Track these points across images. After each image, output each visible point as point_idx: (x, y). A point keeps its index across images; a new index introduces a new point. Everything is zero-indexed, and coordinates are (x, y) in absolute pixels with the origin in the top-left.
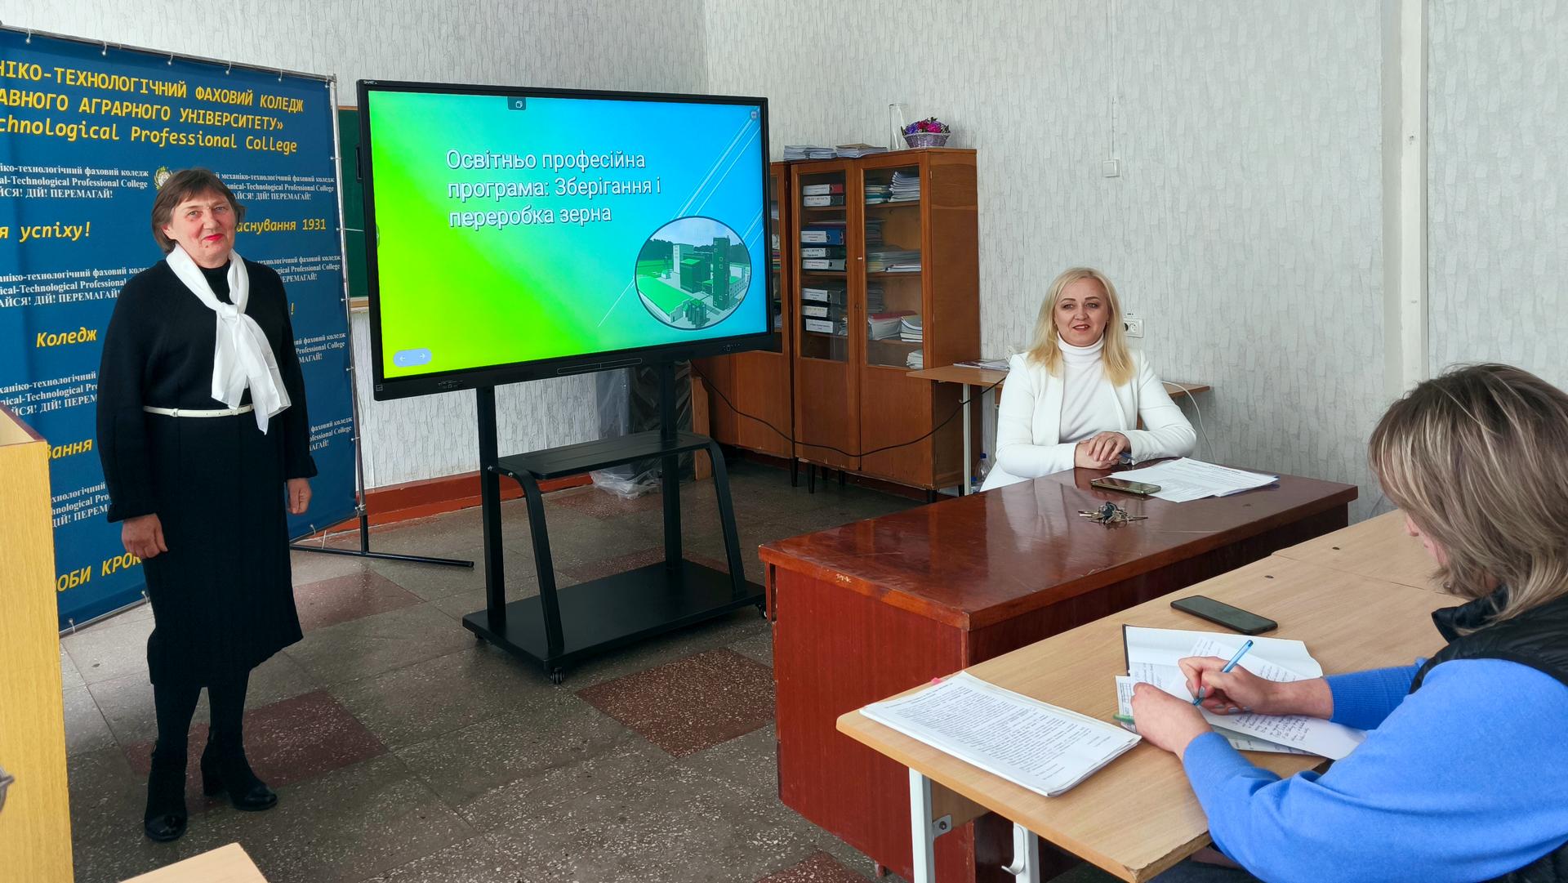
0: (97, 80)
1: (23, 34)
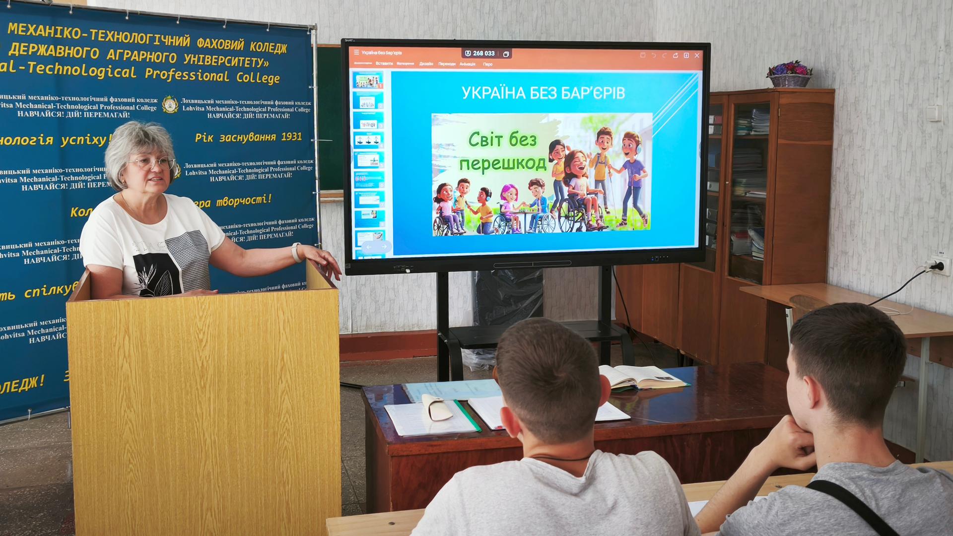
0: (121, 37)
1: (67, 8)
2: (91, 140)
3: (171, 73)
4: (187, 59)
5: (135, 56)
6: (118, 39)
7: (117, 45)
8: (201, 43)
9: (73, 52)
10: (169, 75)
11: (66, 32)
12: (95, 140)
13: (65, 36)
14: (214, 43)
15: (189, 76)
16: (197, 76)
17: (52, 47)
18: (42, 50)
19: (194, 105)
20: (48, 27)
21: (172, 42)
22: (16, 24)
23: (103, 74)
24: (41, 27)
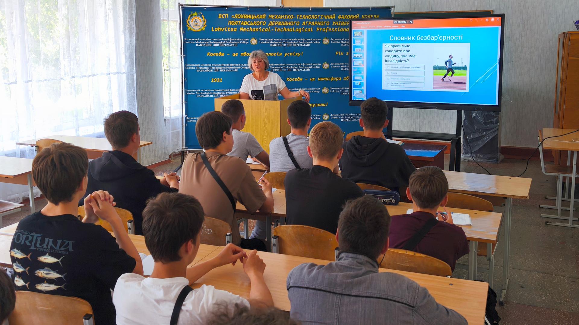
0: (308, 17)
1: (289, 8)
2: (295, 54)
3: (327, 29)
4: (334, 24)
5: (313, 24)
6: (307, 18)
7: (306, 20)
8: (340, 17)
9: (290, 23)
10: (326, 30)
11: (288, 17)
12: (297, 54)
13: (288, 18)
14: (346, 17)
15: (334, 30)
16: (337, 30)
17: (283, 22)
18: (280, 23)
19: (336, 41)
20: (282, 15)
21: (328, 18)
22: (271, 15)
23: (300, 31)
24: (280, 15)
